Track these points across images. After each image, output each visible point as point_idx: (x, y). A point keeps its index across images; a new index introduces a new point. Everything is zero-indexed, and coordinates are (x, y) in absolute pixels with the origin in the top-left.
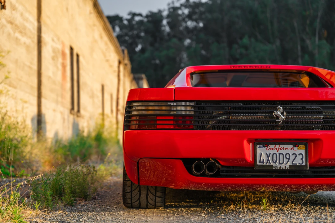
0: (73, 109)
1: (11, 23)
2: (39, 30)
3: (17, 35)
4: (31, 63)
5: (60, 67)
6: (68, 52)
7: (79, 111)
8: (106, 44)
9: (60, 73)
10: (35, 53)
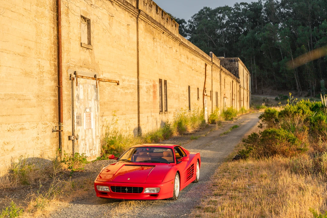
0: (162, 111)
1: (123, 88)
2: (138, 82)
3: (126, 91)
4: (134, 100)
5: (152, 94)
6: (157, 83)
7: (166, 111)
8: (193, 59)
9: (152, 97)
10: (137, 94)
